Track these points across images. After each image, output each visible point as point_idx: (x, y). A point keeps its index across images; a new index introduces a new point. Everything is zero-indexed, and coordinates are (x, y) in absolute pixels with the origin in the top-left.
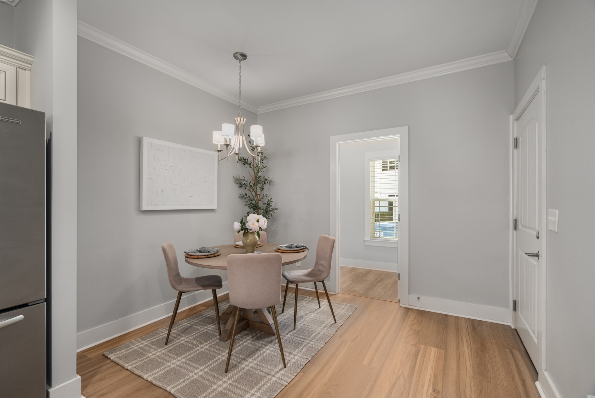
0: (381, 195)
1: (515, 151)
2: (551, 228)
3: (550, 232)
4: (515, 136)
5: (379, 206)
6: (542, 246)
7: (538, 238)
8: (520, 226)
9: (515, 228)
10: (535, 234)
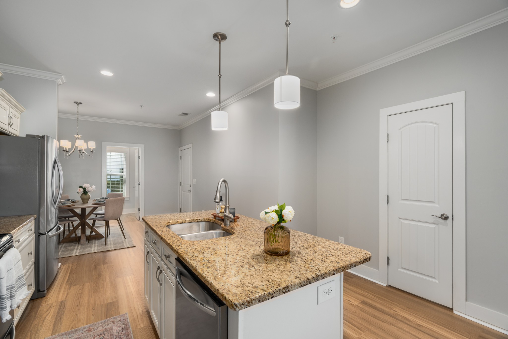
0: (111, 172)
1: (181, 160)
2: (194, 183)
3: (193, 184)
4: (181, 155)
5: (110, 178)
6: (191, 188)
7: (190, 186)
8: (182, 184)
9: (181, 185)
10: (189, 186)
